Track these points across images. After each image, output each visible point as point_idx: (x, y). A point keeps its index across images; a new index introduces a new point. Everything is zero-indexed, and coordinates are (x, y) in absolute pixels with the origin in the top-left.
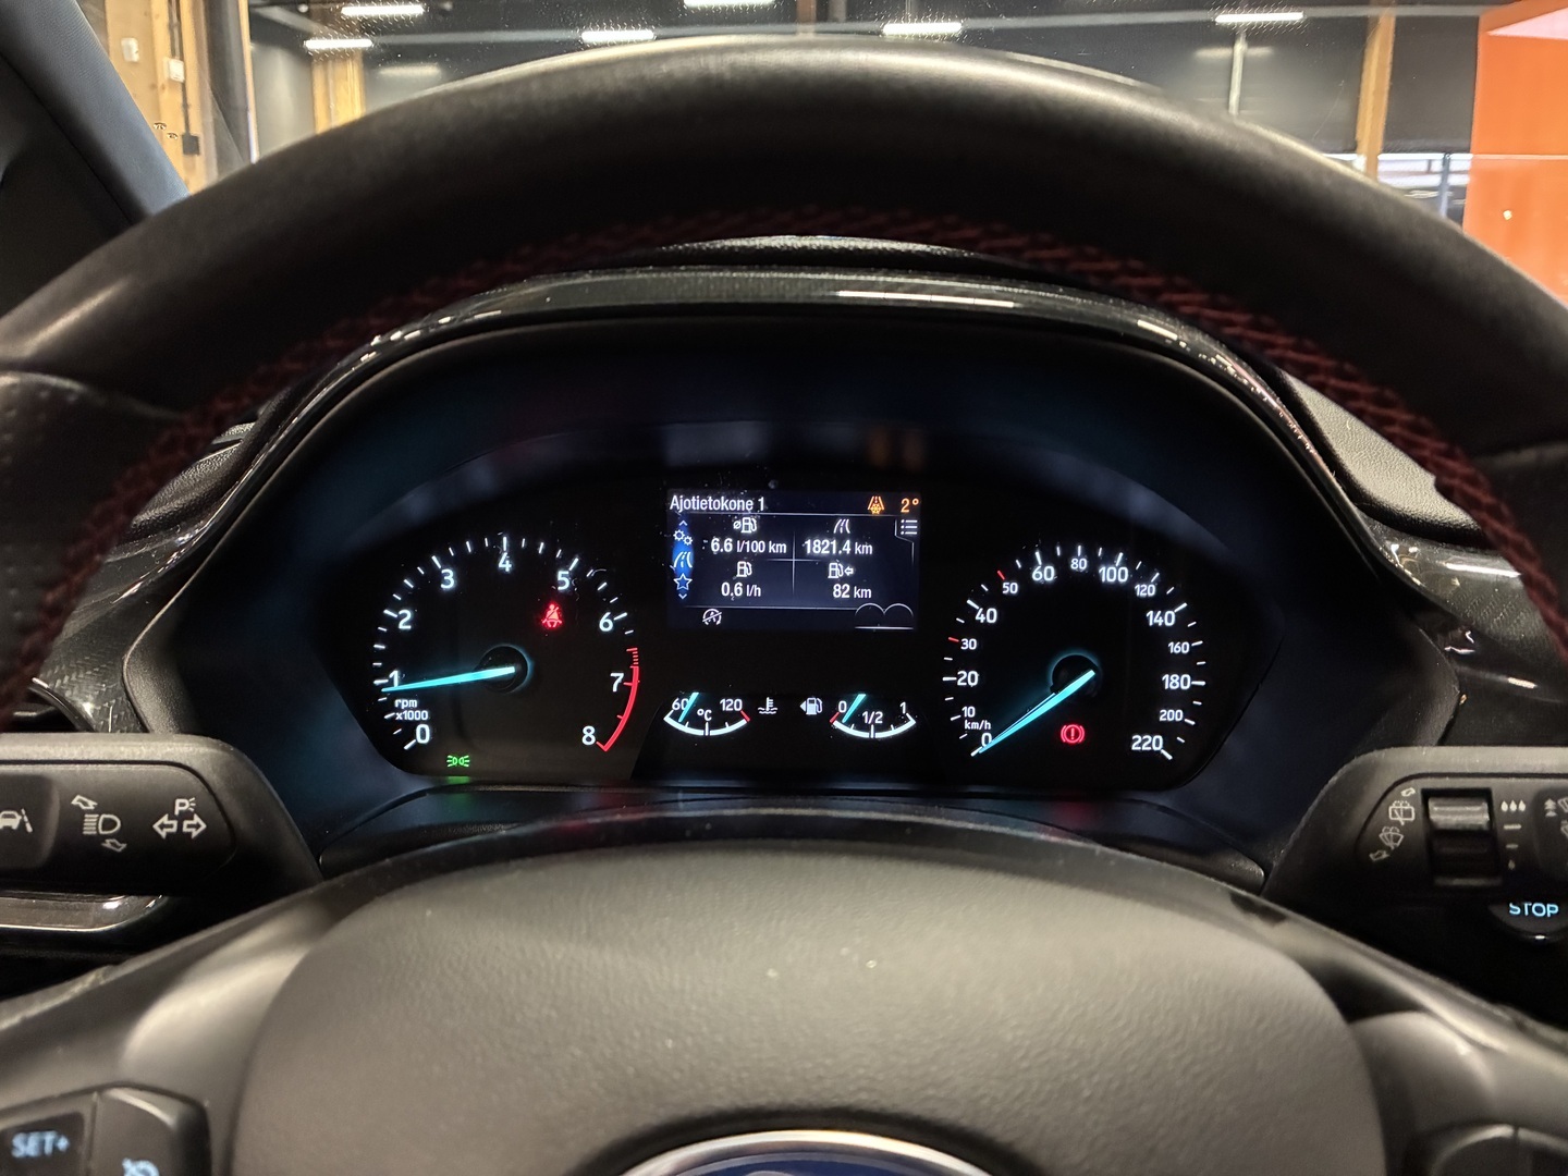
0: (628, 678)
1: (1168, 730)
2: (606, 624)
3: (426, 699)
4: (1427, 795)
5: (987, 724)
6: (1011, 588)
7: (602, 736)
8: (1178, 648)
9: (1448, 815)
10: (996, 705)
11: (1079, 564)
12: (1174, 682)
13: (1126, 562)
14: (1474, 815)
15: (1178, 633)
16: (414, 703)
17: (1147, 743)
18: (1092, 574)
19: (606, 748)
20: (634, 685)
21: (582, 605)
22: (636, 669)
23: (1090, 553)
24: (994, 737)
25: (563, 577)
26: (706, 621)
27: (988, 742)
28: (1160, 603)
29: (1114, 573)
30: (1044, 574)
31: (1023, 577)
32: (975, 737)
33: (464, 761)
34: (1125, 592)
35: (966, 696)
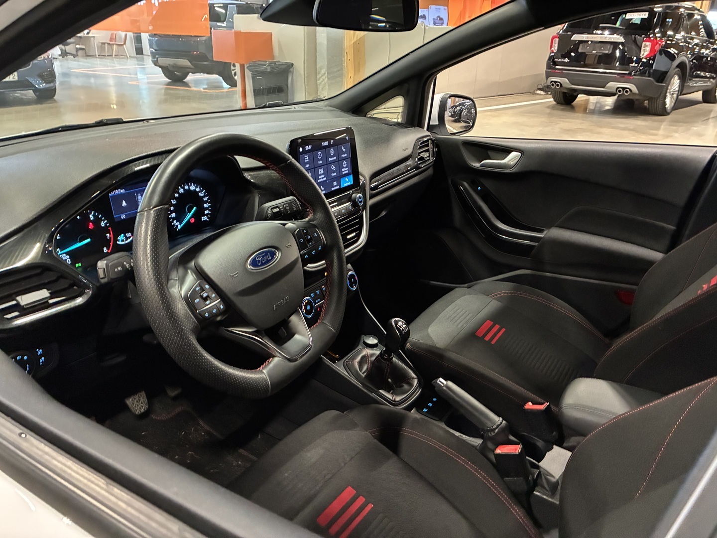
0: (110, 234)
1: (207, 215)
2: (103, 224)
3: (67, 253)
4: (272, 209)
5: (178, 223)
6: (177, 195)
7: (108, 249)
8: (205, 199)
9: (275, 210)
10: (179, 219)
11: (186, 187)
12: (206, 205)
13: (194, 185)
14: (277, 210)
15: (205, 196)
16: (65, 255)
17: (204, 218)
18: (189, 189)
19: (109, 251)
20: (112, 236)
21: (97, 221)
22: (111, 232)
23: (188, 185)
24: (180, 224)
25: (91, 216)
26: (122, 218)
27: (179, 227)
28: (201, 191)
29: (192, 188)
30: (181, 191)
31: (178, 193)
32: (177, 226)
33: (80, 264)
34: (195, 191)
35: (174, 219)
